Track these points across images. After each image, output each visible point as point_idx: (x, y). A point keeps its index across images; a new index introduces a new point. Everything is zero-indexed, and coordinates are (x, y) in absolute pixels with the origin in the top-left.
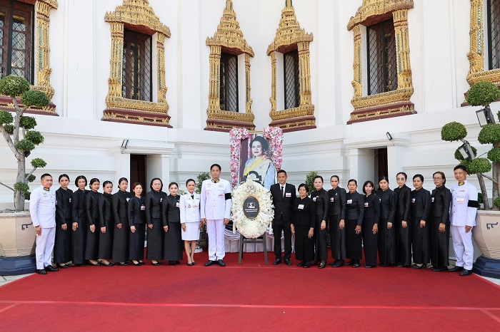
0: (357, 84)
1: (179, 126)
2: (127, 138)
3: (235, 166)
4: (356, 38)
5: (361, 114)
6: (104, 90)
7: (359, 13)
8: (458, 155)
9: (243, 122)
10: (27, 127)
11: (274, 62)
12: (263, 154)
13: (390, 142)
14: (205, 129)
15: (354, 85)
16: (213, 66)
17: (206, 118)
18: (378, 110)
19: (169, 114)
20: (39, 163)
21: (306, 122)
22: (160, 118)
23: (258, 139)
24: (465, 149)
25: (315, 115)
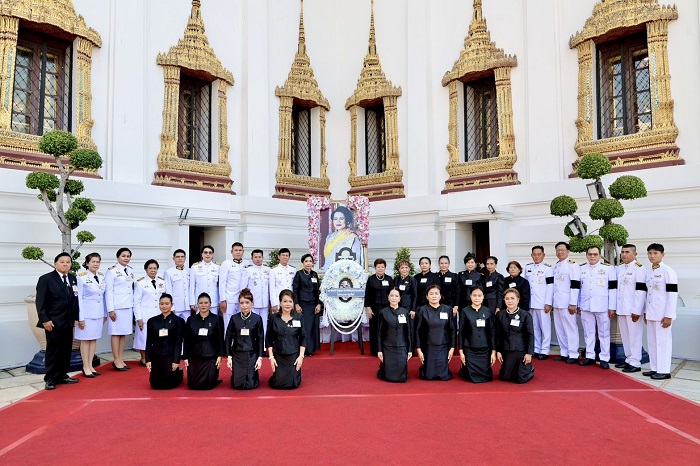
0: (453, 147)
1: (244, 192)
2: (186, 206)
3: (314, 241)
4: (452, 96)
5: (458, 183)
6: (156, 147)
7: (456, 66)
8: (568, 231)
9: (317, 189)
10: (72, 193)
11: (353, 118)
12: (346, 227)
13: (492, 216)
14: (274, 197)
15: (449, 149)
16: (282, 121)
17: (275, 184)
18: (478, 178)
19: (231, 177)
20: (85, 237)
21: (394, 190)
22: (220, 183)
23: (340, 209)
24: (576, 225)
25: (404, 182)
